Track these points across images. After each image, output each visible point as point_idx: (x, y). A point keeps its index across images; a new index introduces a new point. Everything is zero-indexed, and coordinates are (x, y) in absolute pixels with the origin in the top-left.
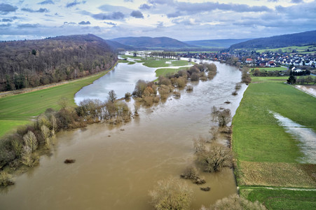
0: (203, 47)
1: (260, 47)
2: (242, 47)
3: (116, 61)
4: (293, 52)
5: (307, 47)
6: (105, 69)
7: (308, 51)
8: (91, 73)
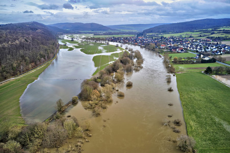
0: (122, 30)
1: (164, 32)
2: (151, 32)
3: (58, 47)
4: (190, 37)
5: (198, 33)
6: (49, 58)
7: (201, 36)
8: (36, 66)
